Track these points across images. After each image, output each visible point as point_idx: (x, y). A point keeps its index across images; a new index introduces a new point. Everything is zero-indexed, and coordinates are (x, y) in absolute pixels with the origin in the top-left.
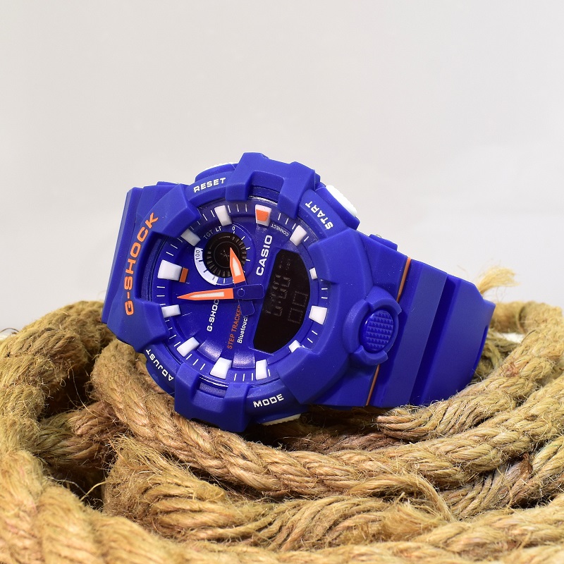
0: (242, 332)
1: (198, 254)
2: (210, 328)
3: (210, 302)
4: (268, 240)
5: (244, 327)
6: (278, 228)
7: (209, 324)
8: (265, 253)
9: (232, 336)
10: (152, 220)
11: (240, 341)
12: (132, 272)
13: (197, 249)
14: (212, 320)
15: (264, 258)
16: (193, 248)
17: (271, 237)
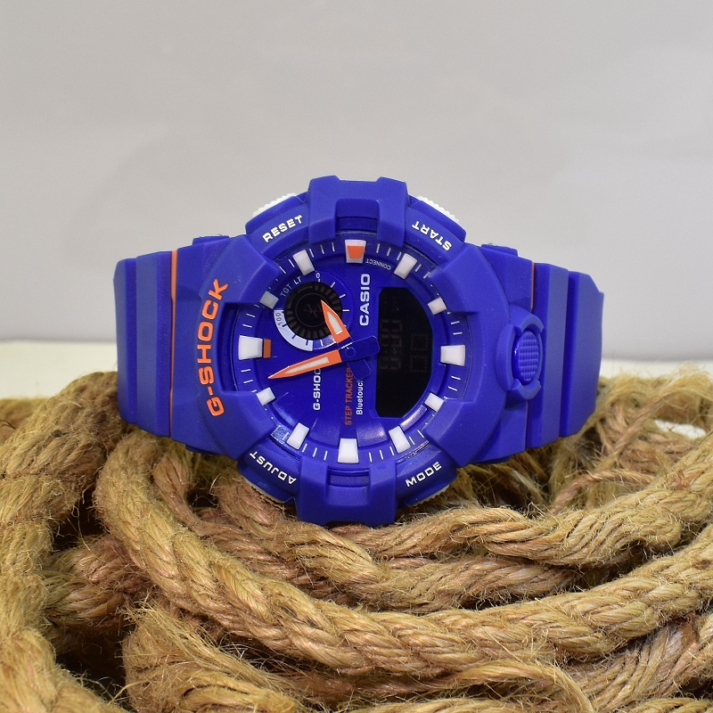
0: (360, 401)
1: (279, 317)
2: (317, 407)
3: (310, 374)
4: (365, 280)
5: (360, 394)
6: (376, 263)
7: (315, 401)
8: (365, 296)
9: (348, 408)
10: (218, 290)
11: (359, 412)
12: (209, 361)
13: (276, 312)
14: (317, 395)
15: (366, 302)
16: (271, 312)
17: (368, 276)
